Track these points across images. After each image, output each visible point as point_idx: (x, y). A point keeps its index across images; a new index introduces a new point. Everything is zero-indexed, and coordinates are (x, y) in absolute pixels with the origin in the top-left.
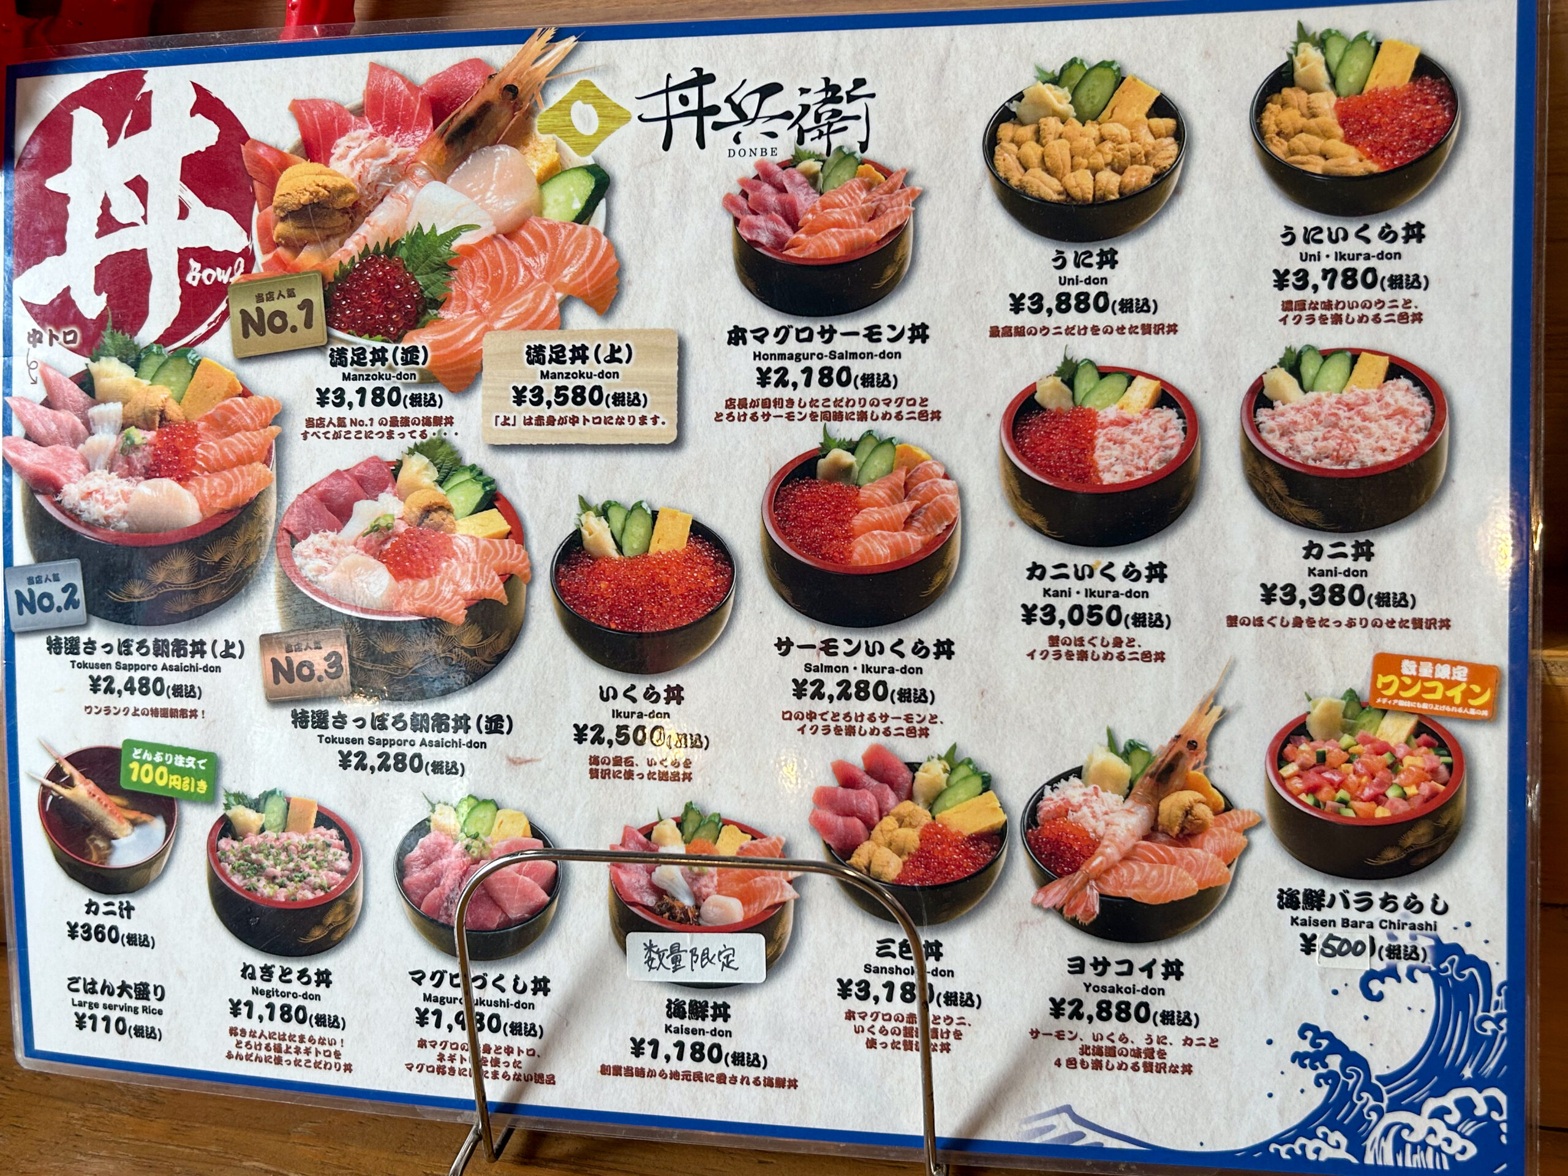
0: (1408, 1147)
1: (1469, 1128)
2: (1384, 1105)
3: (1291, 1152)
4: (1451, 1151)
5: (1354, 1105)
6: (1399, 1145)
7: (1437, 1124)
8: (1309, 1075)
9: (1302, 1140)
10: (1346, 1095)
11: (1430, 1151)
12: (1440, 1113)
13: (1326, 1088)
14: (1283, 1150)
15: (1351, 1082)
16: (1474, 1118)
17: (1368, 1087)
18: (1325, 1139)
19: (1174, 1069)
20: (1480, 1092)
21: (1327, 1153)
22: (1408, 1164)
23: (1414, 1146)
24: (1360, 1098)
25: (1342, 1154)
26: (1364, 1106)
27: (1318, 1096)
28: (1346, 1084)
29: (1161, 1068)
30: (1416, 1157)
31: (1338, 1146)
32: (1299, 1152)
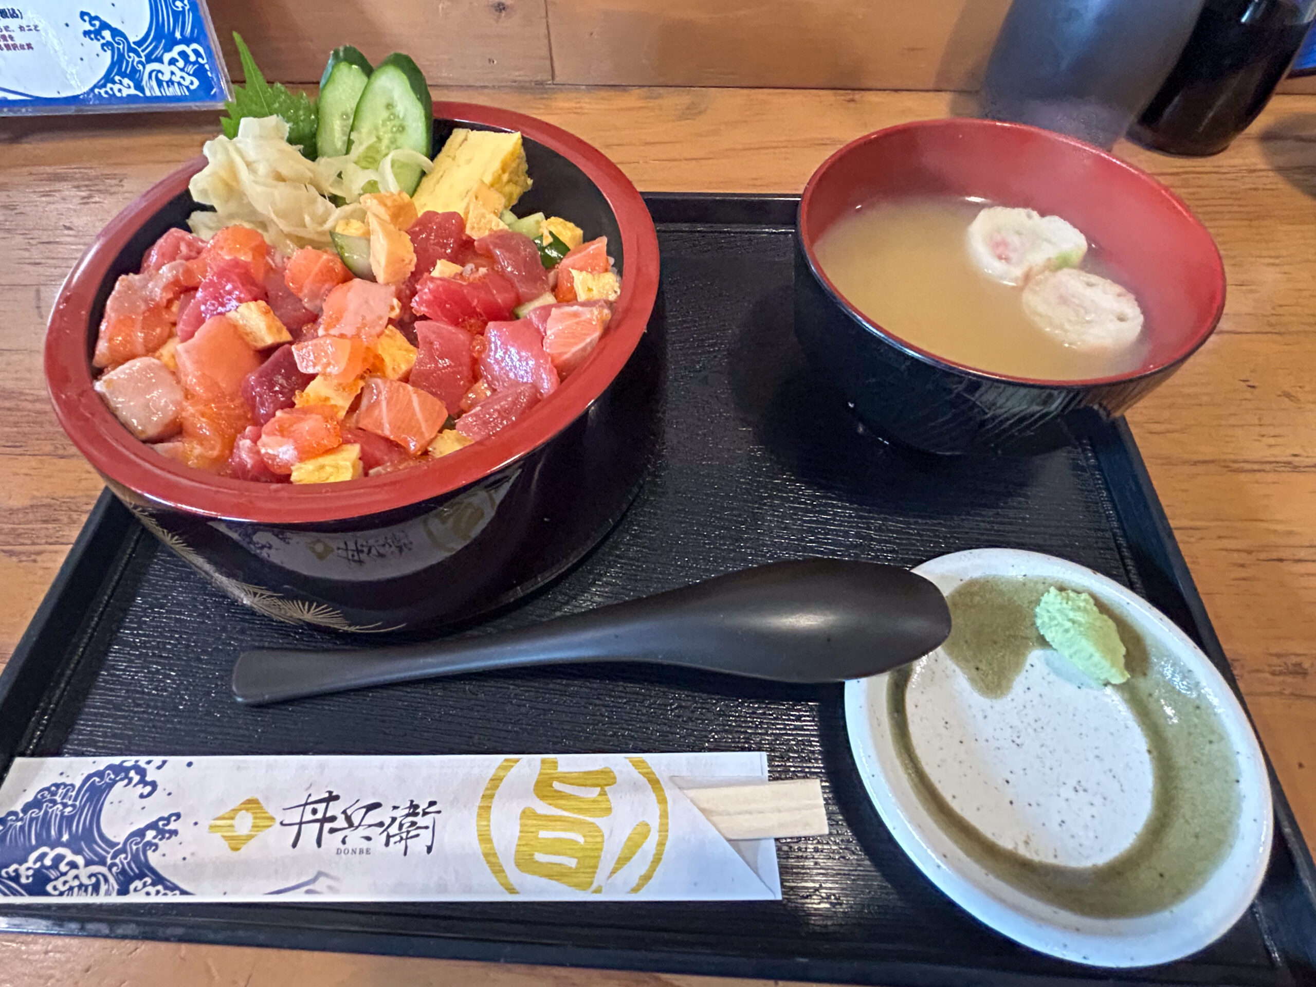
0: (165, 84)
1: (191, 69)
2: (143, 59)
3: (106, 92)
4: (187, 83)
5: (128, 62)
6: (160, 83)
7: (173, 68)
8: (97, 45)
9: (109, 85)
10: (121, 56)
11: (176, 85)
12: (173, 62)
13: (109, 53)
14: (102, 91)
15: (121, 47)
16: (191, 63)
17: (131, 50)
18: (121, 83)
19: (22, 47)
20: (188, 46)
21: (125, 92)
22: (168, 94)
23: (167, 82)
24: (130, 57)
25: (133, 91)
26: (133, 61)
27: (107, 58)
28: (119, 49)
29: (15, 47)
30: (171, 89)
31: (129, 87)
32: (111, 92)
